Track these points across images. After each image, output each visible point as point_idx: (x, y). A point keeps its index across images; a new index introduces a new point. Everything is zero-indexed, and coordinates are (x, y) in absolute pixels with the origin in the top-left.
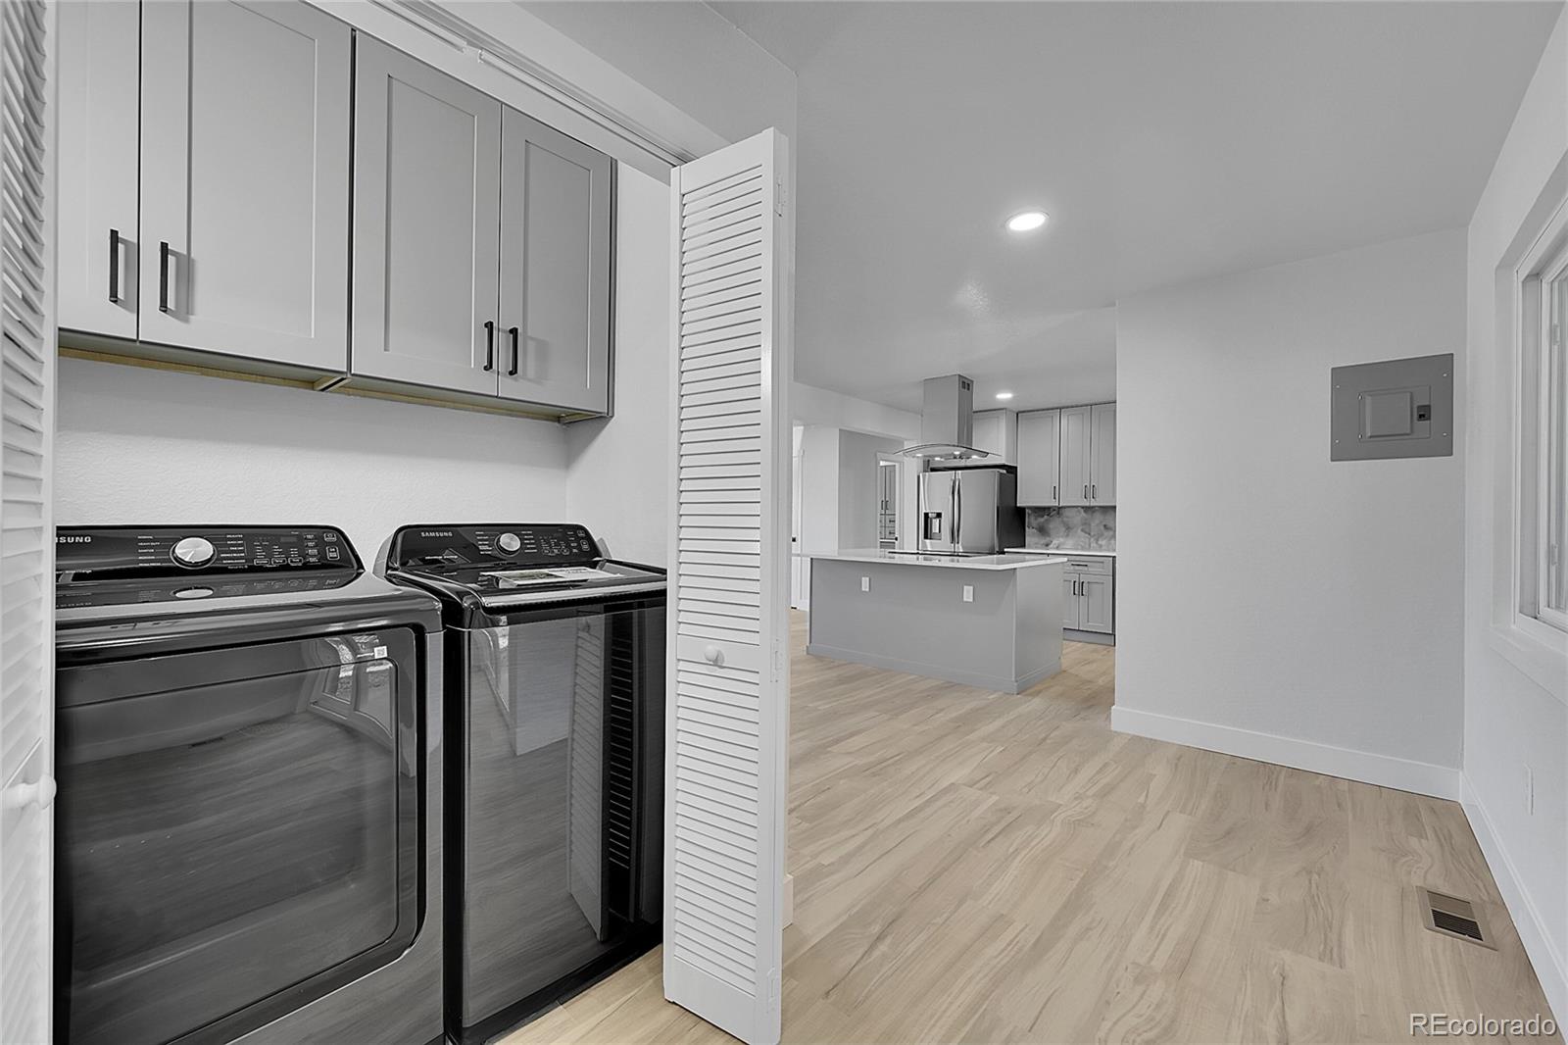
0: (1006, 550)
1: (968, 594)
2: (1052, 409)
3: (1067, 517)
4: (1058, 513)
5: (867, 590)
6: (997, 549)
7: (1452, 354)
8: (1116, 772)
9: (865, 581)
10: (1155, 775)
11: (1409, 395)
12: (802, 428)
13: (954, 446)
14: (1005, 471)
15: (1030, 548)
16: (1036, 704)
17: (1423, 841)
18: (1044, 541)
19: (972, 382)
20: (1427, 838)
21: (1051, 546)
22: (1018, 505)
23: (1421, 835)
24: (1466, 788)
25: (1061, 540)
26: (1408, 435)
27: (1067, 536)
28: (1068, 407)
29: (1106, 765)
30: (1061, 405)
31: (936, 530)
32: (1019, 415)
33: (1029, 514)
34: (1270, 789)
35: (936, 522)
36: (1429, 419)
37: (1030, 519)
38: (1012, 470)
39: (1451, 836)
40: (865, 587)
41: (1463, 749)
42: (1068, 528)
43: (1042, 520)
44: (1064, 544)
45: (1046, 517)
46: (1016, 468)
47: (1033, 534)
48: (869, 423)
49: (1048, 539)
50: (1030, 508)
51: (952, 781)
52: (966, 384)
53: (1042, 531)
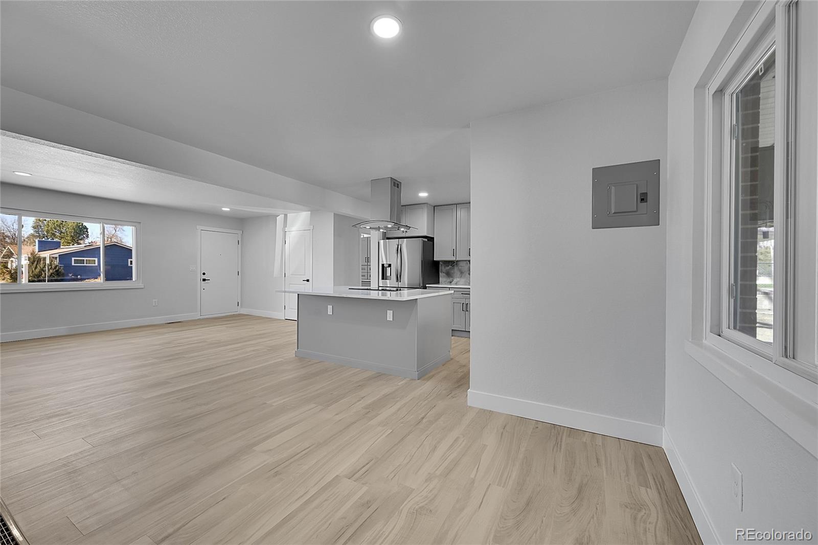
0: (427, 285)
1: (390, 315)
2: (452, 205)
3: (461, 267)
4: (456, 264)
5: (331, 314)
6: (421, 285)
7: (659, 160)
8: (464, 443)
9: (330, 307)
10: (487, 446)
11: (635, 185)
12: (309, 212)
13: (388, 221)
14: (426, 240)
15: (442, 284)
16: (427, 387)
17: (648, 489)
18: (449, 280)
19: (401, 183)
20: (651, 488)
21: (453, 283)
22: (435, 259)
23: (647, 486)
24: (667, 440)
25: (458, 279)
26: (635, 212)
27: (461, 277)
28: (461, 204)
29: (456, 440)
30: (456, 203)
31: (388, 274)
32: (435, 208)
33: (441, 265)
34: (557, 451)
35: (389, 269)
36: (646, 202)
37: (442, 268)
38: (431, 239)
39: (664, 484)
40: (330, 312)
41: (664, 414)
42: (462, 273)
43: (448, 268)
44: (459, 281)
45: (450, 266)
46: (434, 238)
47: (444, 276)
48: (348, 209)
49: (451, 279)
50: (442, 261)
51: (337, 474)
52: (396, 184)
53: (448, 274)
